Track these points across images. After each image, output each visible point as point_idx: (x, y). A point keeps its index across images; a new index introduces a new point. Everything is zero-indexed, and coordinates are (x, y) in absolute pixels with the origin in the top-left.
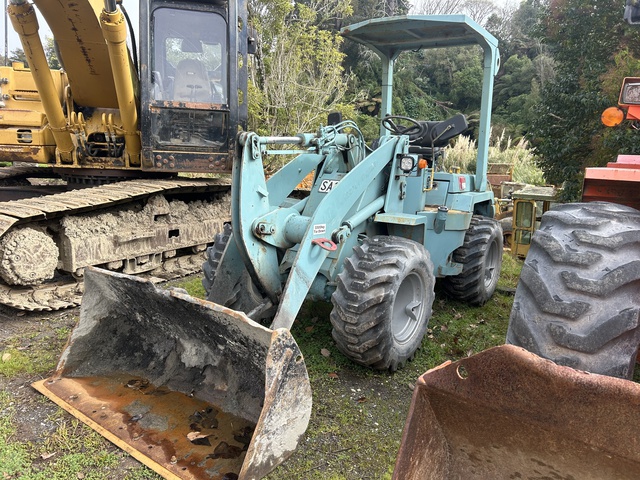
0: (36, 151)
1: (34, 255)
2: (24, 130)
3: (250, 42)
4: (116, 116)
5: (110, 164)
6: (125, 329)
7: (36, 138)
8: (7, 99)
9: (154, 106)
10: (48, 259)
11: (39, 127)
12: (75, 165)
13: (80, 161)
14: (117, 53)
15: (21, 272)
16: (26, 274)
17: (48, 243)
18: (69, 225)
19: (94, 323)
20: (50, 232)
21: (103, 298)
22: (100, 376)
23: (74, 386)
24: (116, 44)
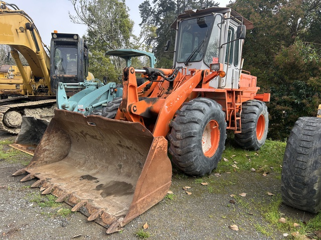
0: (21, 91)
1: (15, 118)
2: (18, 85)
3: (85, 56)
4: (44, 80)
5: (44, 95)
6: (34, 134)
7: (21, 87)
8: (14, 76)
9: (54, 76)
10: (19, 120)
11: (22, 84)
12: (33, 95)
13: (34, 94)
14: (41, 62)
15: (11, 123)
16: (12, 123)
17: (19, 115)
18: (26, 111)
19: (25, 131)
20: (21, 113)
21: (27, 125)
22: (26, 144)
23: (19, 145)
24: (41, 60)
